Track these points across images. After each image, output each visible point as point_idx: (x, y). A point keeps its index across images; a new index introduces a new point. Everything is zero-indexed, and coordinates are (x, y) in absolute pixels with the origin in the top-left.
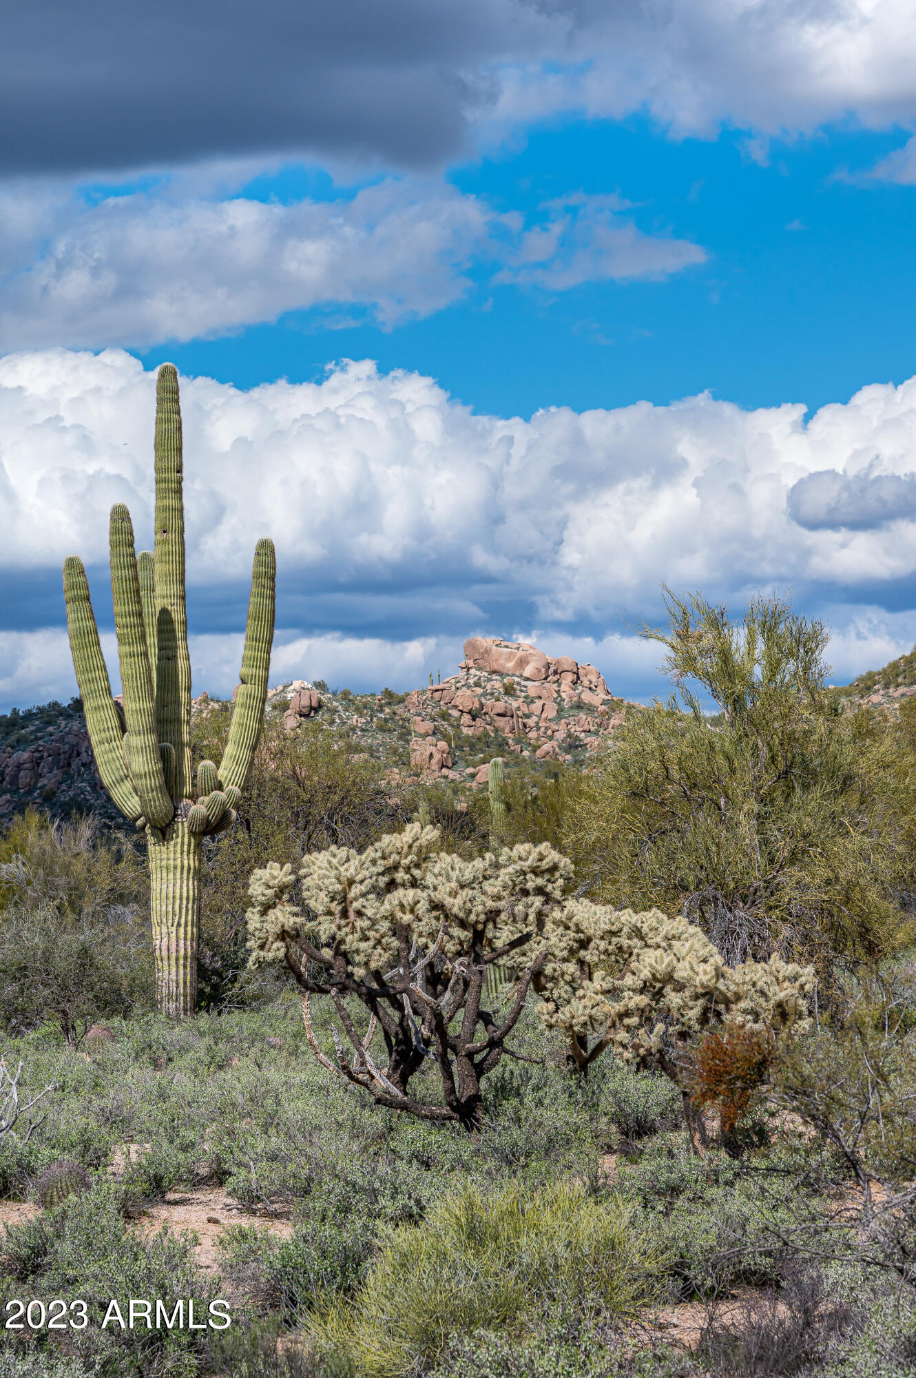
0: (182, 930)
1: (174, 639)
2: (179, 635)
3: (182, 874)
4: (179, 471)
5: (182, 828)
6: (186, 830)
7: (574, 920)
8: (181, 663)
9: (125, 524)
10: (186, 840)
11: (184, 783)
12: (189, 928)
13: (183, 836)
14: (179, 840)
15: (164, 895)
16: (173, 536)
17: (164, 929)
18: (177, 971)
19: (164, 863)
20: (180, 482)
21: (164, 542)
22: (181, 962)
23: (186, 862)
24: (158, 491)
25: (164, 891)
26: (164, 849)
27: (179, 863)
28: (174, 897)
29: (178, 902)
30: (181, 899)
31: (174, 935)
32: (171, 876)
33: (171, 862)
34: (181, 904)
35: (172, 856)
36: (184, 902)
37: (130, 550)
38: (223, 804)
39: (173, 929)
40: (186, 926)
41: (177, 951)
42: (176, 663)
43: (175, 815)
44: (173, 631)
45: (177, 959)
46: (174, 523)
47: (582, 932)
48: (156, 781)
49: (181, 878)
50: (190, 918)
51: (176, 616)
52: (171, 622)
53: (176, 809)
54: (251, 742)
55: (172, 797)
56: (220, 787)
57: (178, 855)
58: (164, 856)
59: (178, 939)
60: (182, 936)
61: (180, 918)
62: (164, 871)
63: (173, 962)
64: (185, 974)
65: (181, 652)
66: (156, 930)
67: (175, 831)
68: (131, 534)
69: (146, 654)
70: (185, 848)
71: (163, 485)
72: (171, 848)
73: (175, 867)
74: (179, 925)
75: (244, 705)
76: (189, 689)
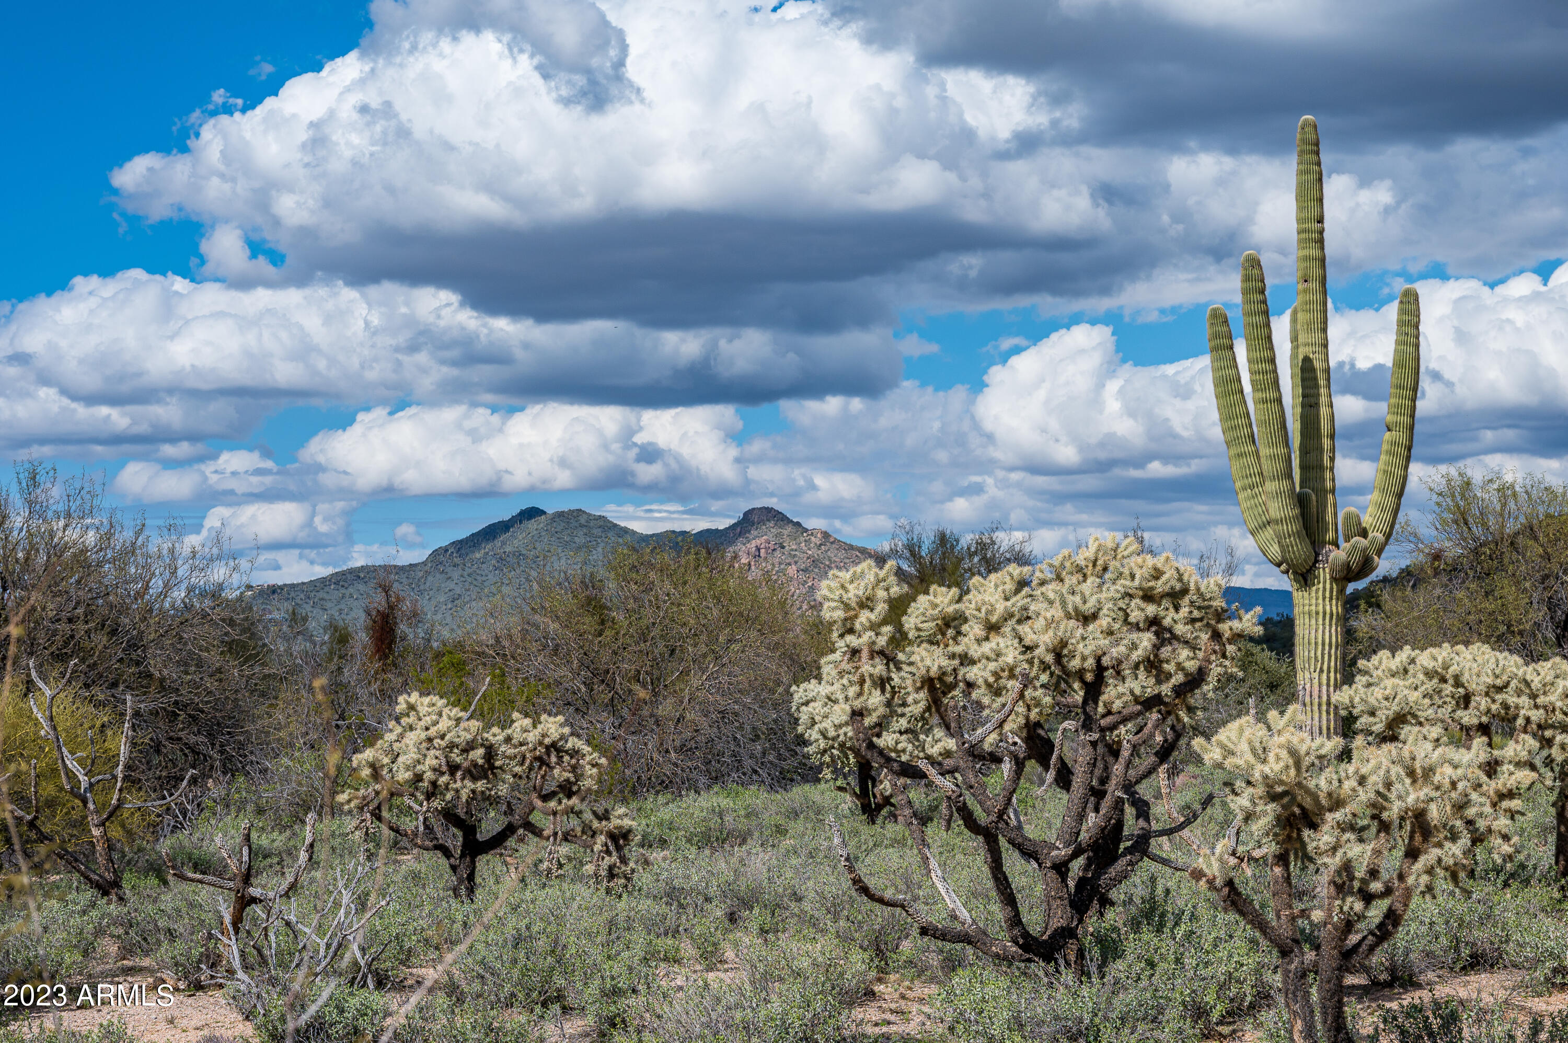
0: (1324, 676)
1: (1317, 386)
2: (1322, 382)
3: (1324, 619)
4: (1320, 221)
5: (1324, 574)
6: (1328, 576)
7: (1451, 670)
8: (1324, 411)
9: (1256, 271)
10: (1328, 586)
11: (1327, 530)
12: (1332, 675)
13: (1325, 582)
14: (1321, 586)
15: (1306, 640)
16: (1314, 285)
17: (1307, 675)
18: (1320, 717)
19: (1307, 608)
20: (1321, 232)
21: (1305, 291)
22: (1324, 708)
23: (1328, 608)
24: (1300, 241)
25: (1306, 637)
26: (1306, 594)
27: (1321, 608)
28: (1316, 643)
29: (1320, 647)
30: (1323, 644)
31: (1316, 681)
32: (1313, 621)
33: (1313, 608)
34: (1323, 649)
35: (1314, 601)
36: (1327, 647)
37: (1261, 297)
38: (1365, 550)
39: (1316, 675)
40: (1329, 672)
41: (1320, 697)
42: (1318, 411)
43: (1316, 561)
44: (1316, 379)
45: (1320, 705)
46: (1316, 272)
47: (1463, 686)
48: (1294, 527)
49: (1324, 624)
50: (1332, 664)
51: (1318, 365)
52: (1313, 370)
53: (1317, 555)
54: (1397, 489)
55: (1313, 543)
56: (1364, 533)
57: (1320, 601)
58: (1307, 602)
59: (1320, 685)
60: (1324, 681)
61: (1323, 663)
62: (1307, 616)
63: (1316, 708)
64: (1328, 720)
65: (1323, 400)
66: (1300, 675)
67: (1315, 577)
68: (1263, 281)
69: (1279, 401)
70: (1328, 594)
71: (1303, 236)
72: (1313, 594)
73: (1317, 613)
74: (1321, 671)
75: (1389, 453)
76: (1332, 437)
